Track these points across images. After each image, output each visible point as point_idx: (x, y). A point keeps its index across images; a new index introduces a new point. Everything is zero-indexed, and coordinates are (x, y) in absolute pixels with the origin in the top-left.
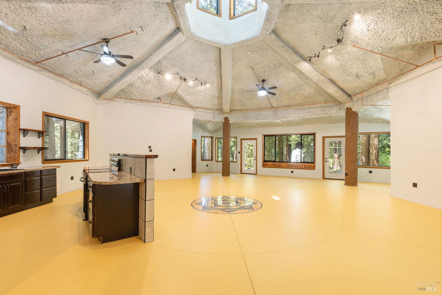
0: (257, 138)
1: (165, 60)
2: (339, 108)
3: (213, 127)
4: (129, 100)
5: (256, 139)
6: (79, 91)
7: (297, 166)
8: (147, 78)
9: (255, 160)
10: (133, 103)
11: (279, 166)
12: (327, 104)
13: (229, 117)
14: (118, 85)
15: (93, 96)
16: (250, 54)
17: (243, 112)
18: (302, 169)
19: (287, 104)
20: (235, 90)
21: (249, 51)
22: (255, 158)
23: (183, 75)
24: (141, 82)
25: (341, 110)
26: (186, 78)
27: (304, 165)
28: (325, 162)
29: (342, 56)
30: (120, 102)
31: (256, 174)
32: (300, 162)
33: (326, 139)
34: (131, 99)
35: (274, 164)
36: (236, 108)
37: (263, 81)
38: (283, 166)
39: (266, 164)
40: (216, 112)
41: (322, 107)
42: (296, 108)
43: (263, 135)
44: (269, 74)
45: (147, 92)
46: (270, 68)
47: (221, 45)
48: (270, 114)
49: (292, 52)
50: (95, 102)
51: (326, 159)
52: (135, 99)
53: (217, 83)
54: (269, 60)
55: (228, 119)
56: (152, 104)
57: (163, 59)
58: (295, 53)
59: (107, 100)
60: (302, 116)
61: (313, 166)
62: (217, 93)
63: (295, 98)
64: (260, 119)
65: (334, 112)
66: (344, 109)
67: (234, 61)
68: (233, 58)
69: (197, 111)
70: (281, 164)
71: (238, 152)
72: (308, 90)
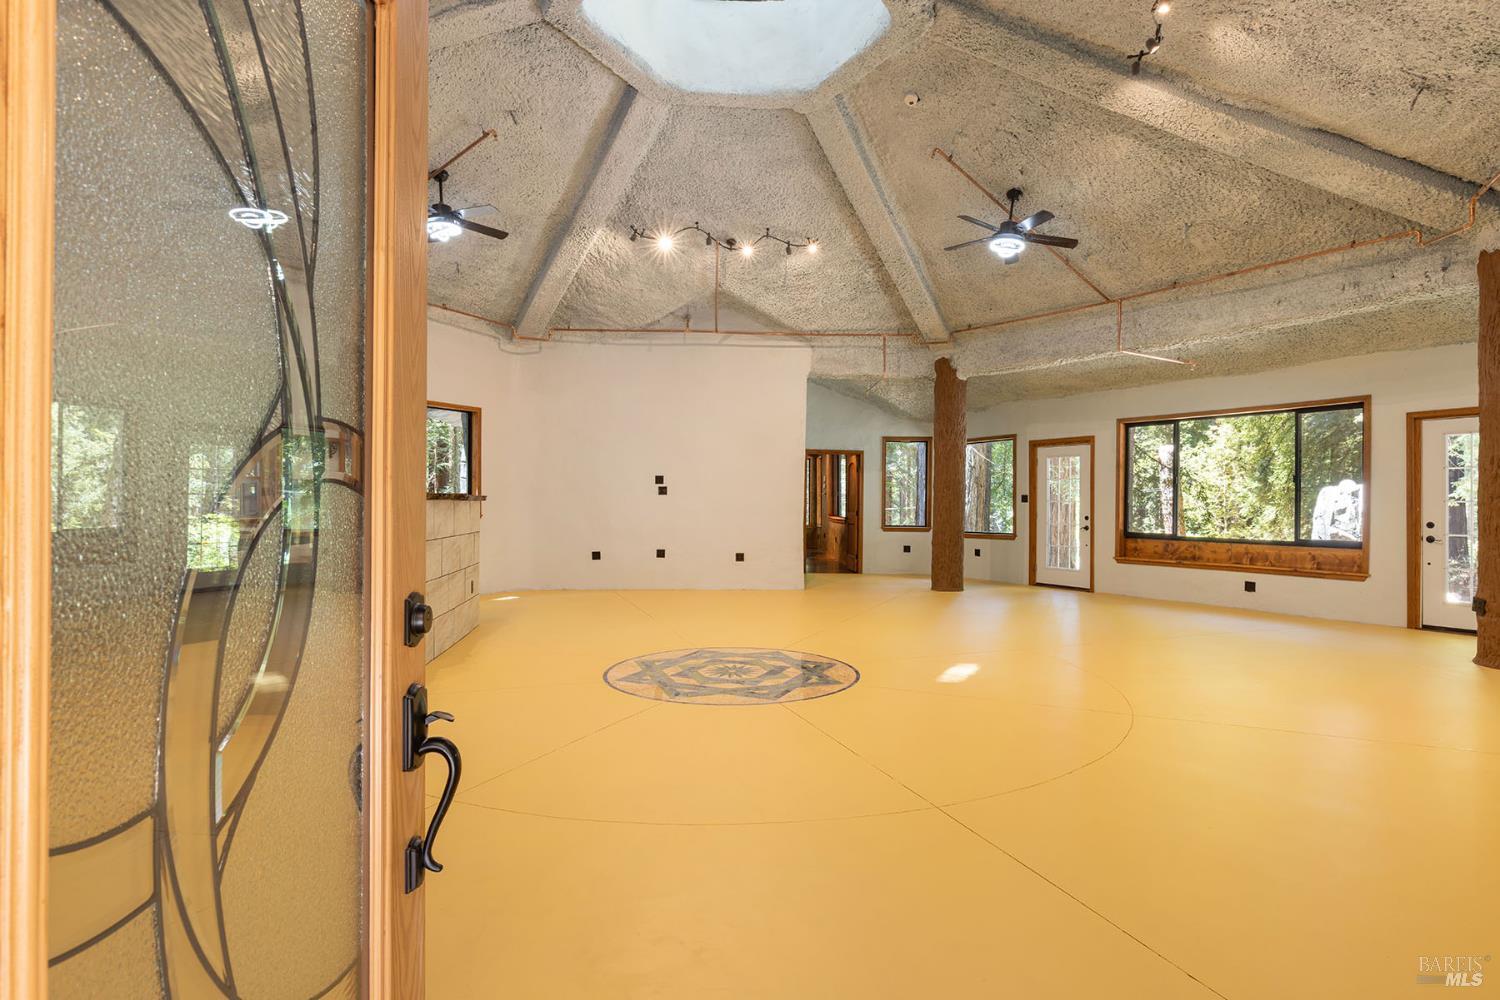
0: (1093, 437)
1: (642, 192)
2: (1440, 262)
3: (916, 399)
4: (597, 334)
5: (1088, 440)
6: (450, 324)
7: (1278, 557)
8: (615, 257)
9: (1086, 528)
10: (610, 341)
11: (1194, 558)
12: (1367, 252)
13: (955, 357)
14: (541, 292)
15: (497, 332)
16: (911, 103)
17: (1003, 331)
18: (1296, 572)
19: (1168, 276)
20: (931, 249)
21: (906, 93)
22: (1088, 523)
23: (718, 228)
24: (607, 273)
25: (1452, 267)
26: (730, 236)
27: (1314, 558)
28: (1425, 544)
29: (1267, 11)
30: (572, 342)
31: (1090, 590)
32: (1291, 539)
33: (1426, 424)
34: (601, 330)
35: (1170, 548)
36: (969, 320)
37: (1014, 194)
38: (1211, 556)
39: (1136, 549)
40: (892, 343)
41: (1351, 268)
42: (1218, 288)
43: (1119, 421)
44: (1024, 163)
45: (634, 303)
46: (1015, 140)
47: (787, 100)
48: (1106, 328)
49: (1058, 54)
50: (502, 350)
51: (1430, 525)
52: (613, 328)
53: (851, 236)
54: (996, 108)
55: (950, 367)
56: (666, 338)
57: (635, 189)
58: (1073, 56)
59: (538, 342)
60: (1248, 321)
61: (1358, 562)
62: (871, 271)
63: (1191, 246)
64: (1066, 355)
65: (1414, 284)
66: (1469, 262)
67: (875, 140)
68: (868, 131)
69: (822, 347)
70: (1200, 548)
71: (1019, 498)
72: (1235, 202)
